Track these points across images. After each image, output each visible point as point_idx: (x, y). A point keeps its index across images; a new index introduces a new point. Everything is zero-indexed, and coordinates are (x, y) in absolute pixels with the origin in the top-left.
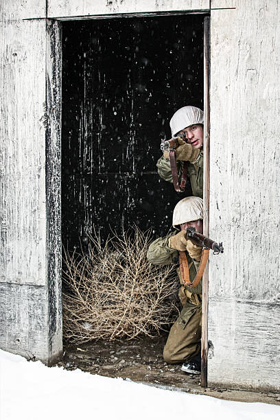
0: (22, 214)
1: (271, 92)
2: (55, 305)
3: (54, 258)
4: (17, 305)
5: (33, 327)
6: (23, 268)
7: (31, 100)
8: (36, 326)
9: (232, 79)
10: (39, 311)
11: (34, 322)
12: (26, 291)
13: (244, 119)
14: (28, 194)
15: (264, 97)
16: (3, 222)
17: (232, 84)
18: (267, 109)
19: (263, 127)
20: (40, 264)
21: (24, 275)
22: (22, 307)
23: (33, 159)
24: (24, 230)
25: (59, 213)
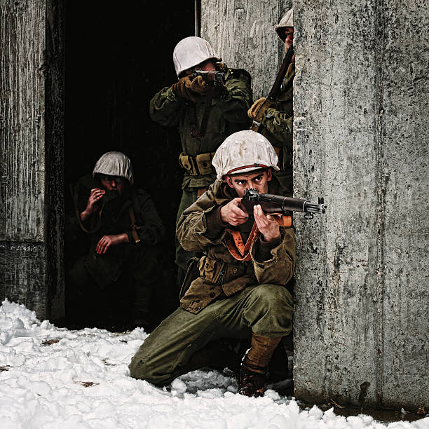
0: (21, 167)
1: (257, 30)
2: (55, 265)
3: (55, 214)
4: (16, 266)
5: (31, 287)
6: (22, 225)
7: (31, 49)
8: (34, 286)
9: (221, 19)
10: (38, 270)
11: (32, 282)
12: (25, 249)
13: (233, 58)
14: (27, 146)
15: (252, 36)
16: (3, 177)
17: (221, 23)
18: (254, 47)
19: (251, 66)
20: (38, 219)
21: (23, 232)
22: (21, 266)
23: (33, 110)
24: (24, 184)
25: (61, 168)
